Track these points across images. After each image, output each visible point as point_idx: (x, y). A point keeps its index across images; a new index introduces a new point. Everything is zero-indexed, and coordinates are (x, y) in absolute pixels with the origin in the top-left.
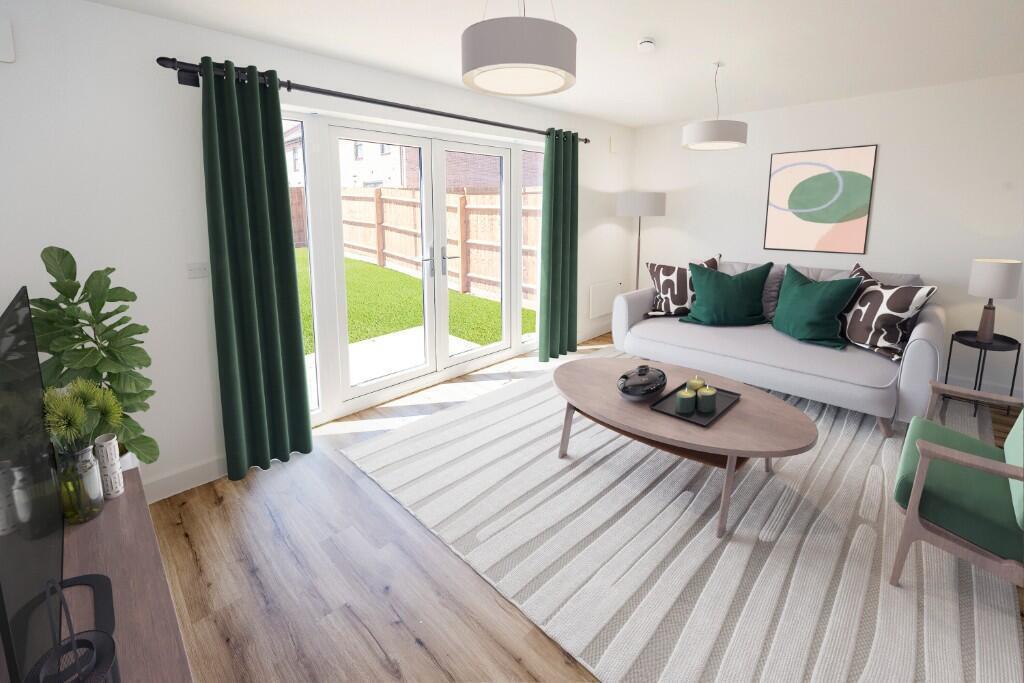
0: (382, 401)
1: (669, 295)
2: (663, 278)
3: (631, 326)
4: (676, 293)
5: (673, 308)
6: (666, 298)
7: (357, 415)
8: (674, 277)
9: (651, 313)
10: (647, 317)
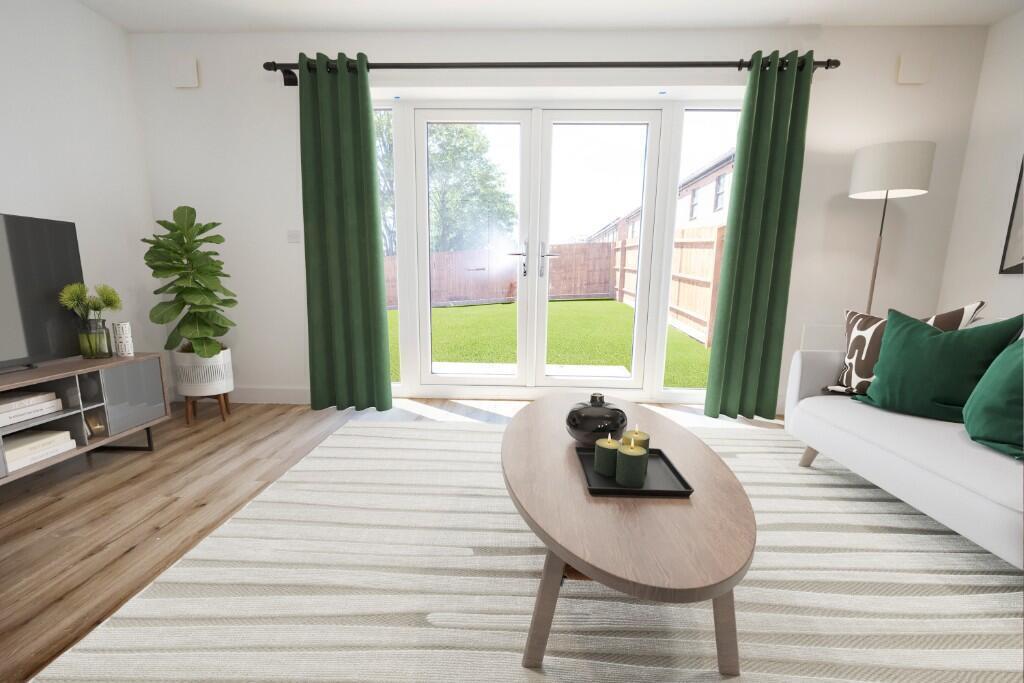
0: (461, 397)
1: (853, 361)
2: (856, 333)
3: (801, 397)
4: (863, 358)
5: (856, 380)
6: (851, 364)
7: (428, 401)
8: (868, 334)
9: (831, 388)
10: (826, 392)
